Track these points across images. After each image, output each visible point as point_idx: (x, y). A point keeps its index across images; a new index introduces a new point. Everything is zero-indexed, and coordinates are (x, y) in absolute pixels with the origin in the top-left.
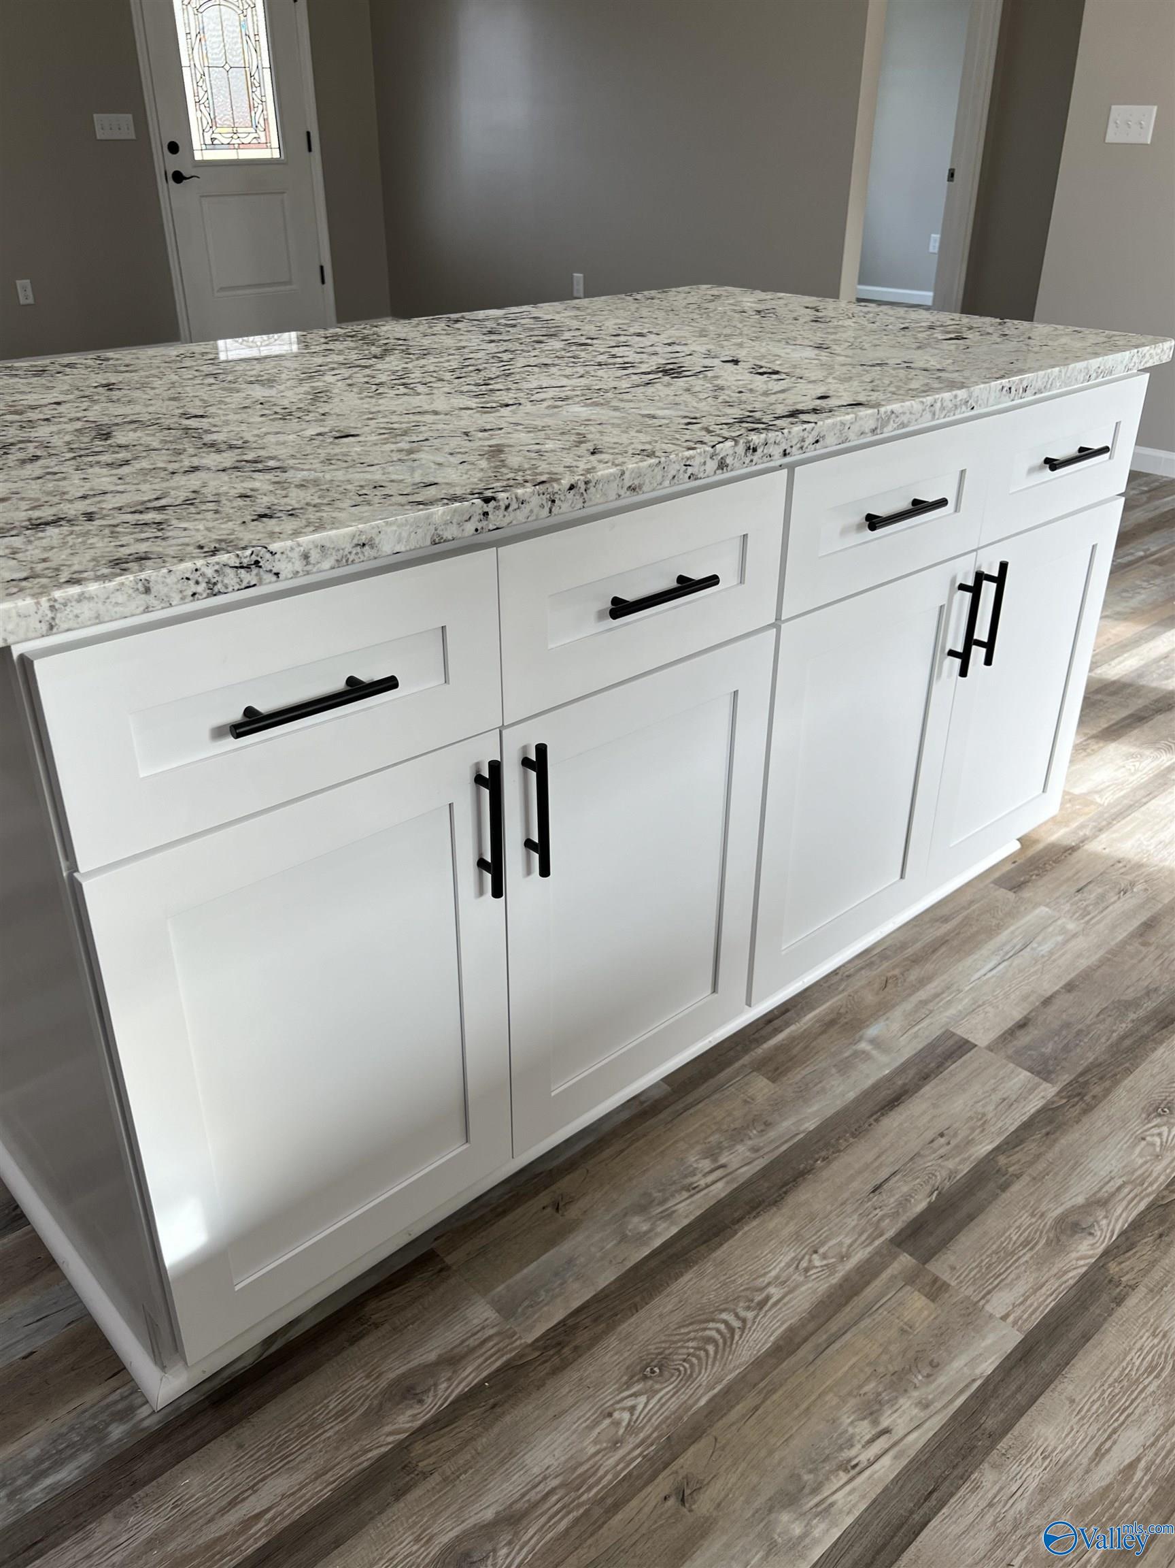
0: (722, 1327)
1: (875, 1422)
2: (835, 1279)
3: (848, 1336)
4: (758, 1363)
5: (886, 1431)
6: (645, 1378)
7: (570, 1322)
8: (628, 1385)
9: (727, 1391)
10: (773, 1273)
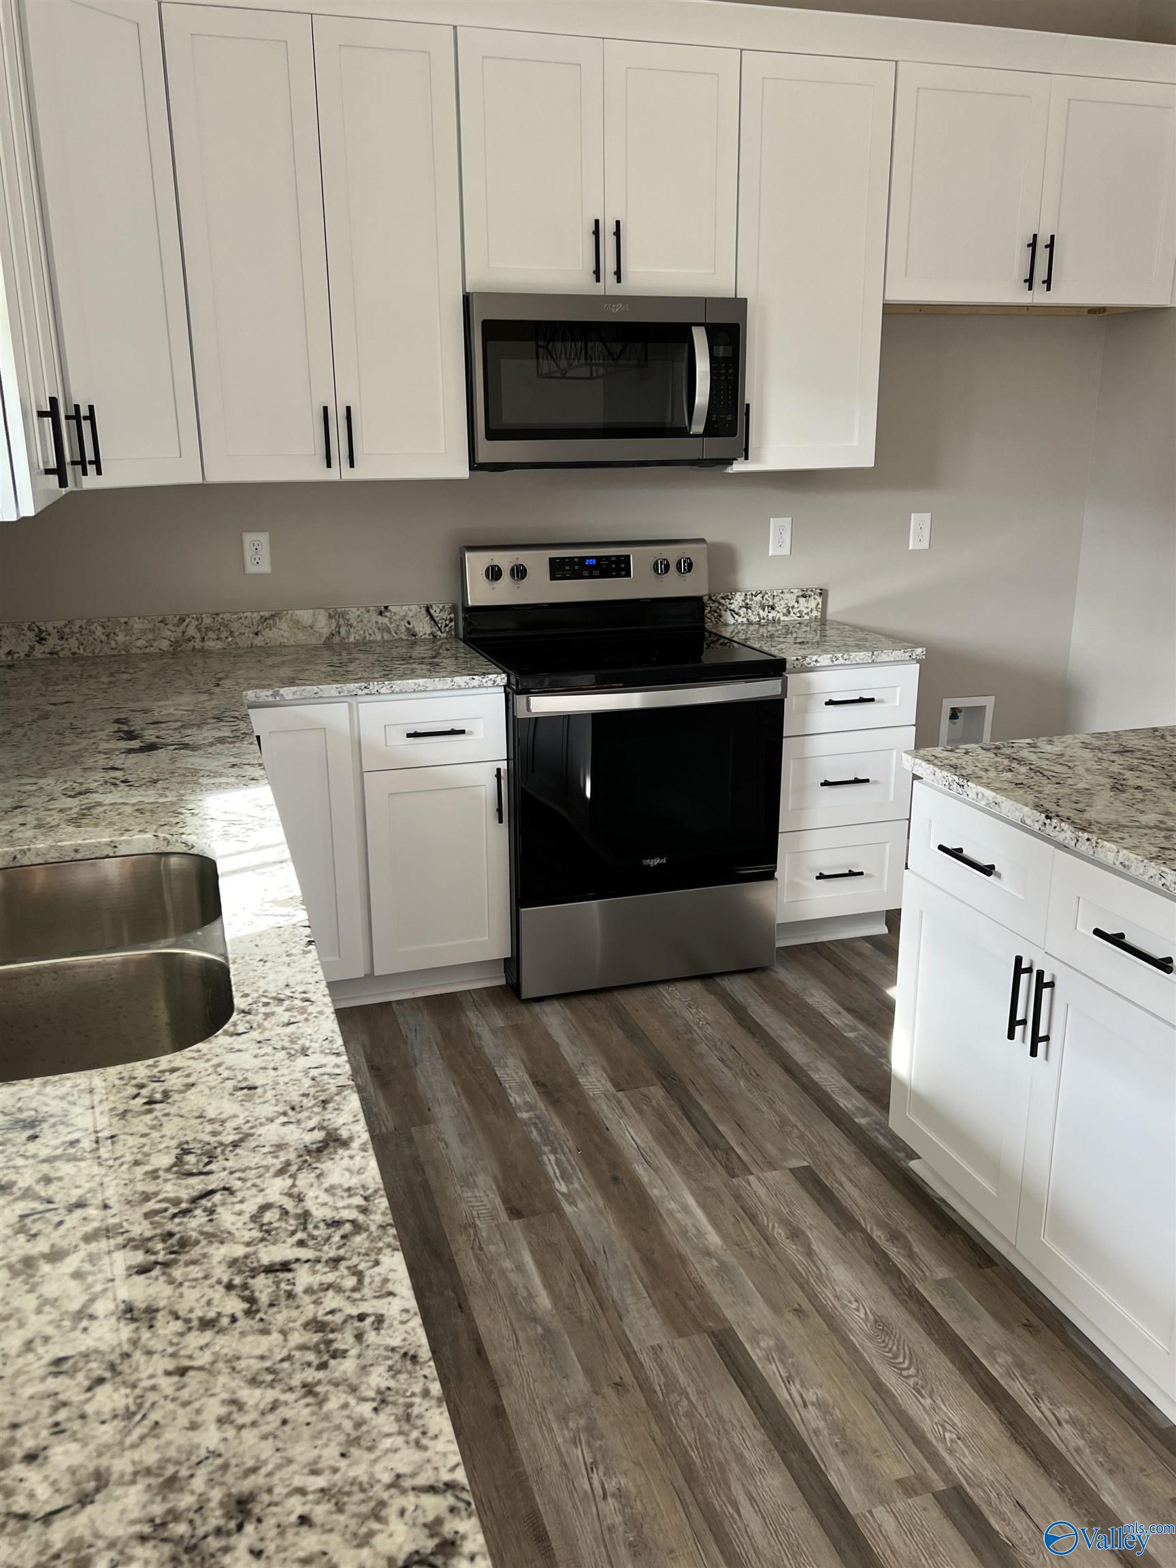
0: (905, 1365)
1: (813, 1404)
2: (930, 1436)
3: (880, 1420)
4: (872, 1371)
5: (805, 1406)
6: (876, 1322)
7: (926, 1305)
8: (874, 1314)
9: (856, 1350)
10: (943, 1407)
